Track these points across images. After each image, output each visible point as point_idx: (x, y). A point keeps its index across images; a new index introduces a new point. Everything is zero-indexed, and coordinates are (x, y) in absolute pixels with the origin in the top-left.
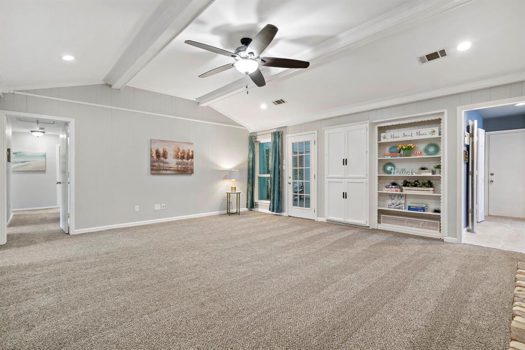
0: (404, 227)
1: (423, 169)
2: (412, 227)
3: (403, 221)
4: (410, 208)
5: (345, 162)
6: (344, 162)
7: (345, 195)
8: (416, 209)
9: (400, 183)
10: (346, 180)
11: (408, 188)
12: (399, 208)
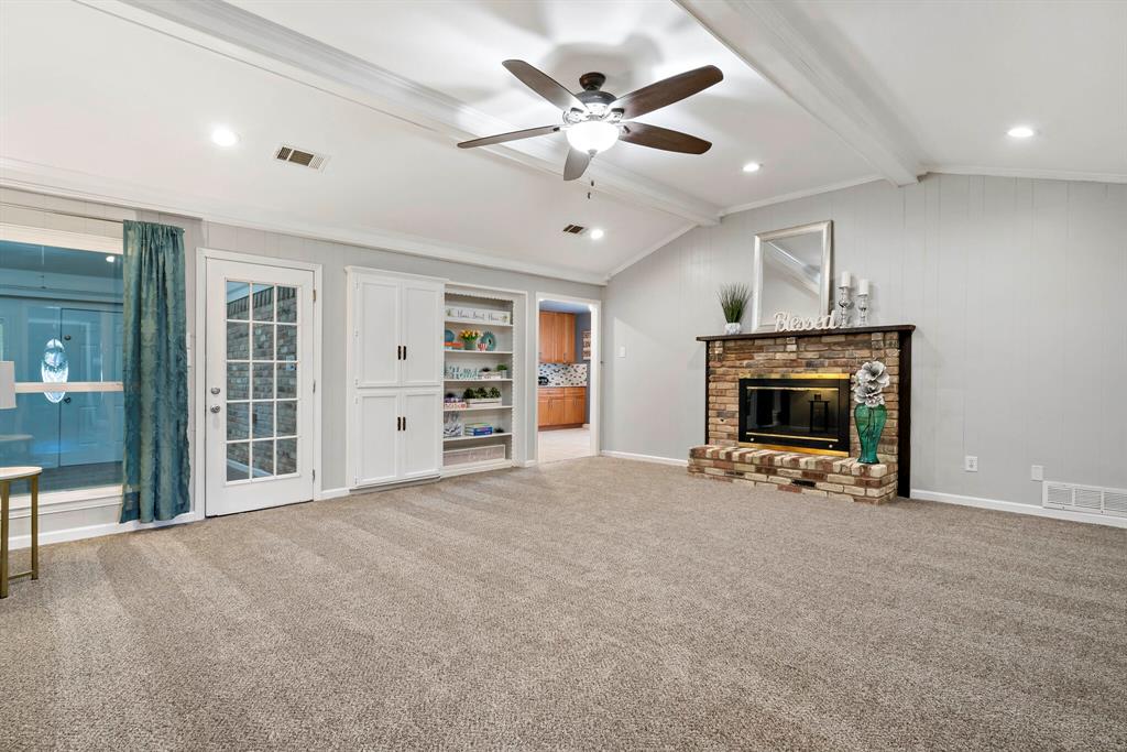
0: (471, 464)
1: (486, 370)
2: (477, 460)
3: (466, 455)
4: (476, 433)
5: (402, 353)
6: (399, 352)
7: (402, 424)
8: (483, 433)
9: (459, 392)
10: (403, 390)
11: (475, 400)
12: (456, 435)
